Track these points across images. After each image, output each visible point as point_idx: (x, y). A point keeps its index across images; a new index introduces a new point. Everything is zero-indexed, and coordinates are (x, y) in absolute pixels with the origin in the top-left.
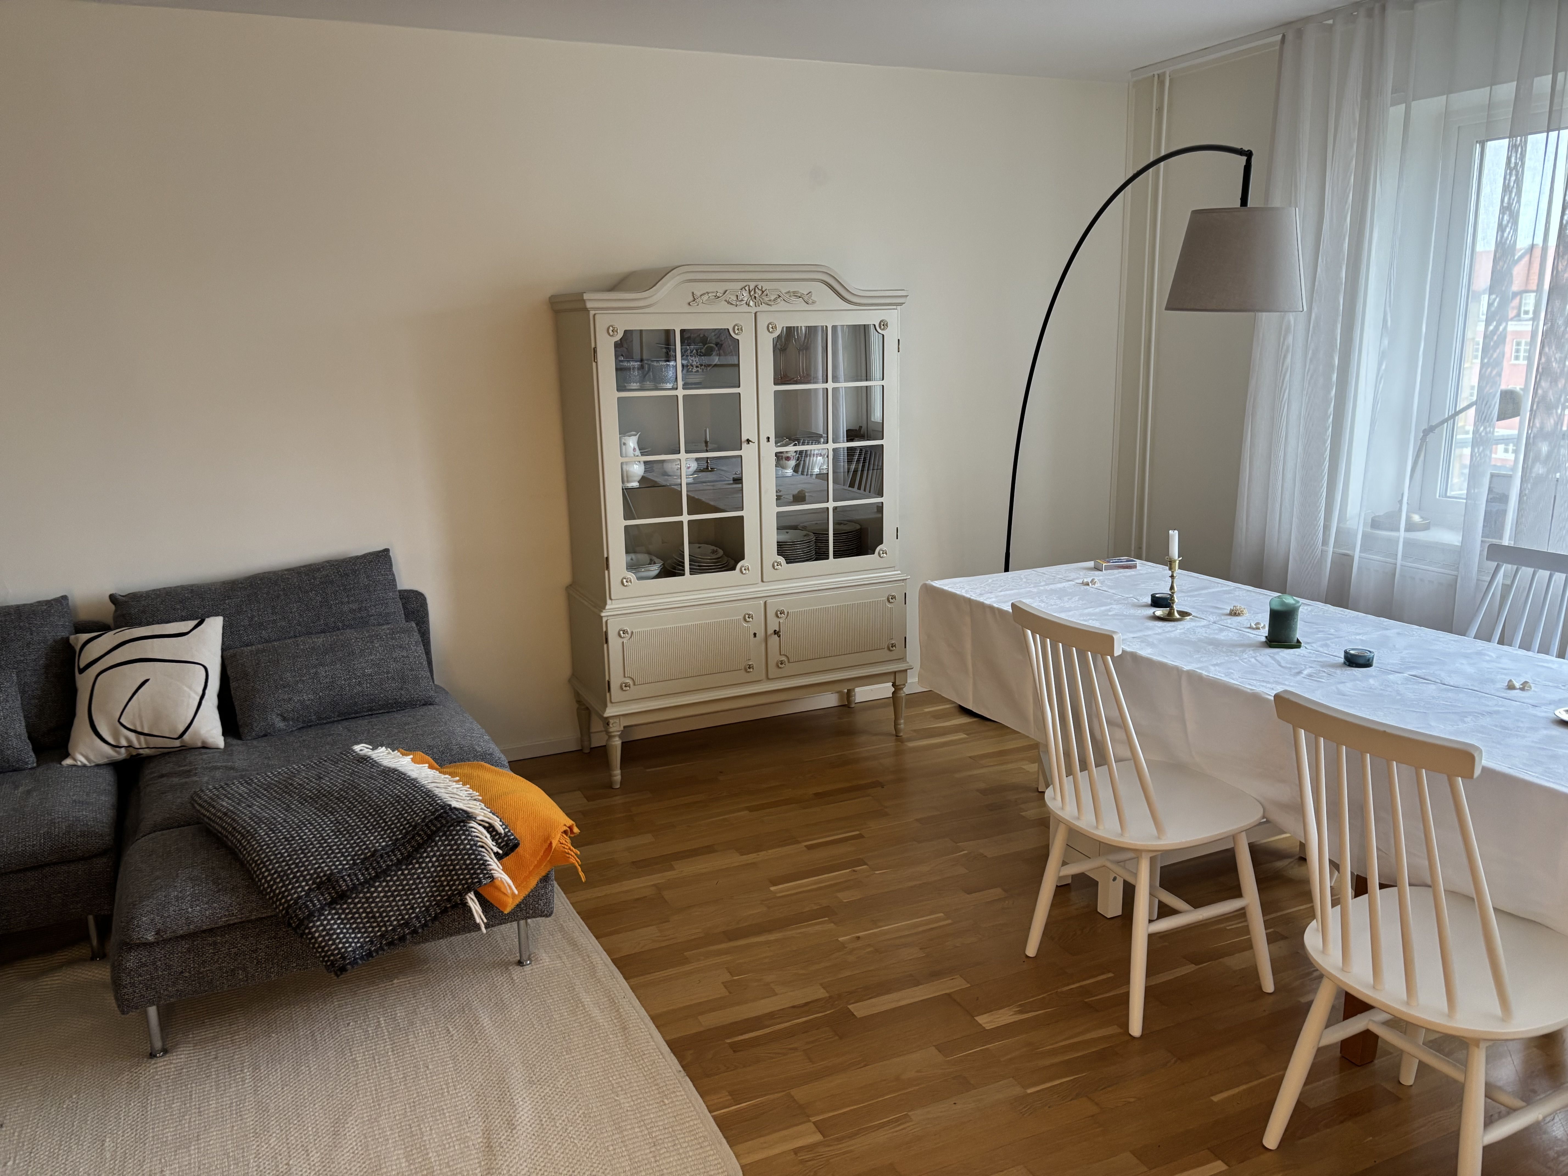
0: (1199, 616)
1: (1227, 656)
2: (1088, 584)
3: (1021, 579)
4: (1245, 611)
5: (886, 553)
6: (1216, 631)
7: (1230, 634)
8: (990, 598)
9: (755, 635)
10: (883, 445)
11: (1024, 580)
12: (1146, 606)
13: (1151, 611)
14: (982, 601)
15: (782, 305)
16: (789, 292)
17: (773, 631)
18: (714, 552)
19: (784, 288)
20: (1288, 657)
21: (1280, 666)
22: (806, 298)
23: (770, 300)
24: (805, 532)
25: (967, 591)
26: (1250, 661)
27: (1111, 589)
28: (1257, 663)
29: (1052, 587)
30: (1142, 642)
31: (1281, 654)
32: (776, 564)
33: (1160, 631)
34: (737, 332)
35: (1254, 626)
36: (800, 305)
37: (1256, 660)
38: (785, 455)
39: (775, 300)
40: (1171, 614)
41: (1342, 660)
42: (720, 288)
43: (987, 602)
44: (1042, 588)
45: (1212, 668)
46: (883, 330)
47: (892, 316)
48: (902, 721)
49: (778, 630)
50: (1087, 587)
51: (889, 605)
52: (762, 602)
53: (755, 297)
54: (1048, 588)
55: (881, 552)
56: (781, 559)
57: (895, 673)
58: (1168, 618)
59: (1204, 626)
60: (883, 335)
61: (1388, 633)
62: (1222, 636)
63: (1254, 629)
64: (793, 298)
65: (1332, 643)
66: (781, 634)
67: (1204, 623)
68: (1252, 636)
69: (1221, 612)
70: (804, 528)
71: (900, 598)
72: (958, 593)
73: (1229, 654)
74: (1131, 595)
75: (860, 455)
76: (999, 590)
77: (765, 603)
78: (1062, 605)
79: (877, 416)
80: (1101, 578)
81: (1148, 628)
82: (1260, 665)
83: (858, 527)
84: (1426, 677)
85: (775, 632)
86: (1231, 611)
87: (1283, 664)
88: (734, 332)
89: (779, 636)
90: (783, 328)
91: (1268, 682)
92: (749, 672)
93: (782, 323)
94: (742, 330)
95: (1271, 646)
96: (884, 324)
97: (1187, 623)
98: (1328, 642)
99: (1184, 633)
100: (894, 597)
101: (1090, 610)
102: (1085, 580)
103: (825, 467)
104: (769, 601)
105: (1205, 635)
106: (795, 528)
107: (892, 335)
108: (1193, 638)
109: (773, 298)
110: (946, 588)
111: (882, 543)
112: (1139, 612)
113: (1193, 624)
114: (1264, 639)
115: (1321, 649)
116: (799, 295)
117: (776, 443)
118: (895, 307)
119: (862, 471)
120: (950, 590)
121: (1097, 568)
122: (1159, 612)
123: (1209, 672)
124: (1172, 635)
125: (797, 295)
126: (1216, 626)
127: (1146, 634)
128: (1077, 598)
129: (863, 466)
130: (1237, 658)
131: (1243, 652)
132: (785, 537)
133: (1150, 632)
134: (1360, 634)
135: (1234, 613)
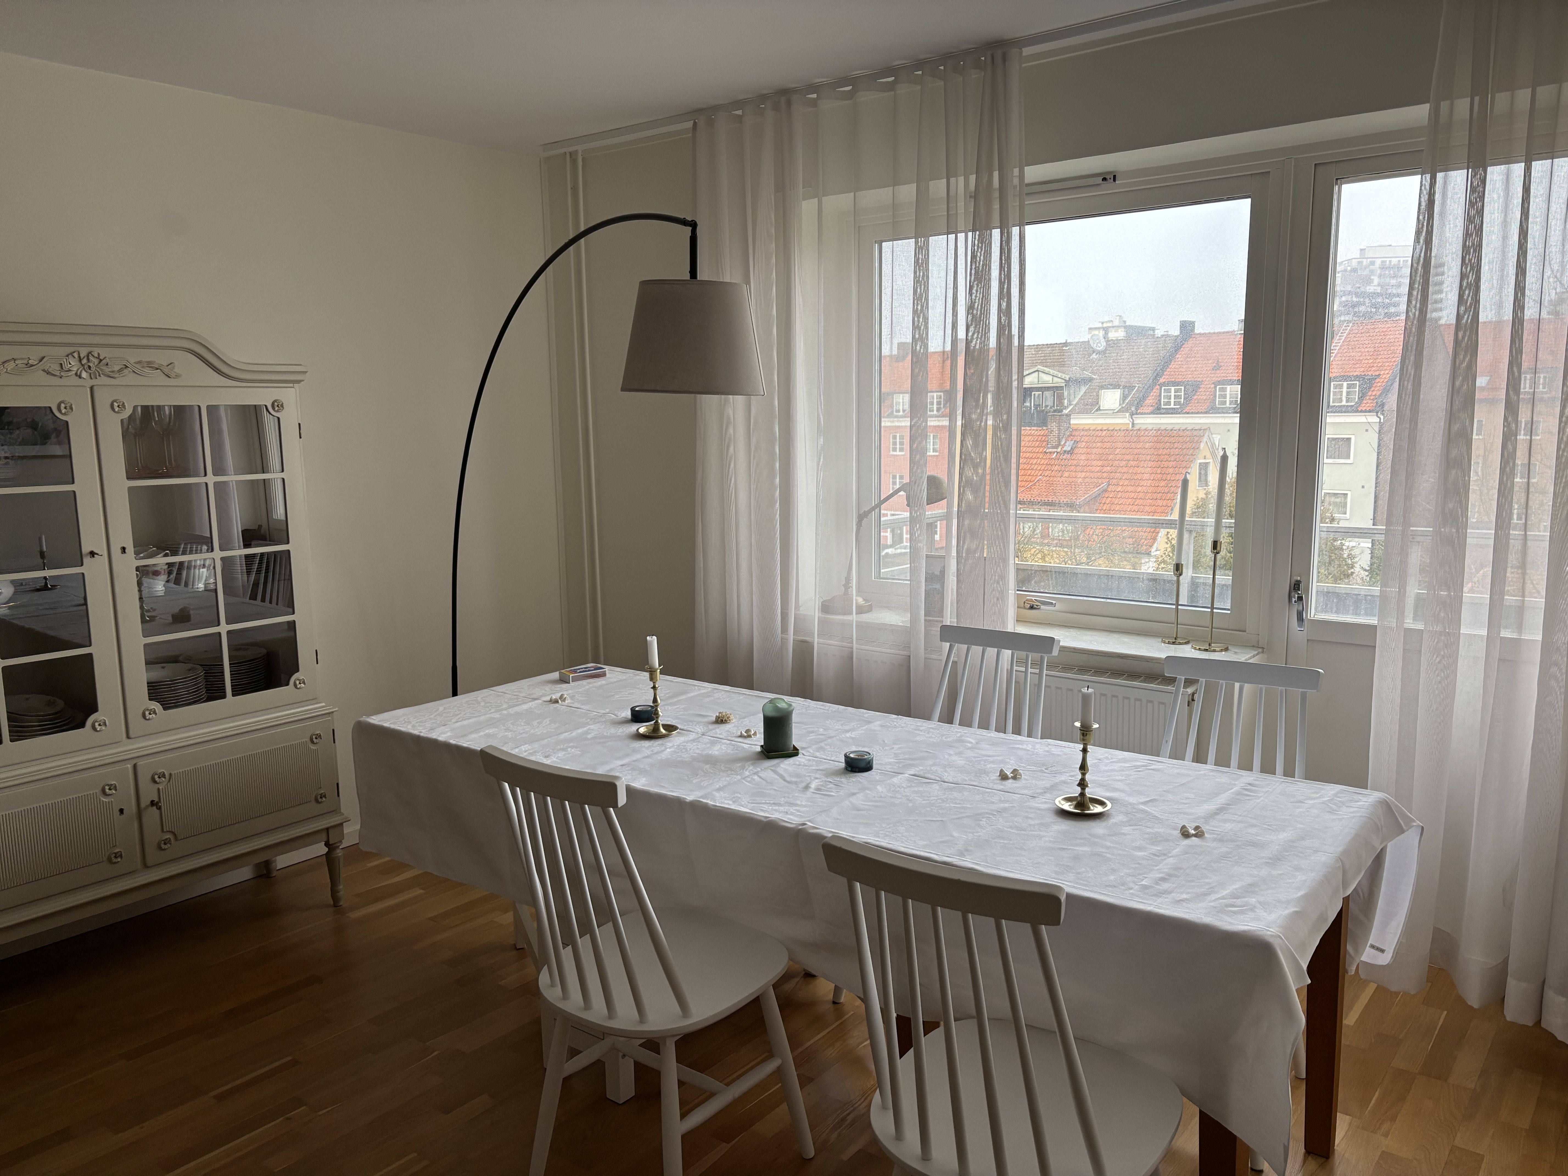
0: (685, 728)
1: (728, 776)
2: (556, 702)
3: (479, 703)
4: (732, 717)
5: (304, 683)
6: (708, 745)
7: (723, 747)
8: (445, 733)
9: (121, 811)
10: (289, 551)
11: (483, 704)
12: (626, 722)
13: (634, 728)
14: (434, 737)
15: (129, 378)
16: (139, 362)
17: (149, 803)
18: (50, 704)
19: (132, 357)
20: (790, 769)
21: (785, 780)
22: (166, 370)
23: (113, 372)
24: (189, 666)
25: (413, 726)
26: (754, 780)
27: (582, 705)
28: (761, 780)
29: (517, 709)
30: (633, 769)
31: (782, 766)
32: (147, 713)
33: (648, 752)
34: (63, 411)
35: (746, 734)
36: (158, 378)
37: (760, 777)
38: (150, 569)
39: (120, 371)
40: (656, 729)
41: (843, 765)
42: (34, 354)
43: (442, 738)
44: (505, 712)
45: (717, 794)
46: (277, 411)
47: (288, 395)
48: (341, 887)
49: (156, 799)
50: (556, 705)
51: (313, 747)
52: (129, 766)
53: (90, 367)
54: (512, 711)
55: (298, 682)
56: (156, 706)
57: (327, 829)
58: (653, 735)
59: (694, 740)
60: (279, 419)
61: (872, 726)
62: (716, 751)
63: (745, 737)
64: (147, 370)
65: (826, 745)
66: (162, 804)
67: (692, 736)
68: (746, 746)
69: (706, 720)
70: (188, 660)
71: (327, 737)
72: (403, 729)
73: (729, 772)
74: (608, 710)
75: (261, 563)
76: (454, 720)
77: (135, 767)
78: (532, 731)
79: (279, 513)
80: (570, 692)
81: (635, 751)
82: (764, 782)
83: (264, 651)
84: (927, 775)
85: (152, 803)
86: (717, 718)
87: (788, 779)
88: (59, 410)
89: (159, 808)
90: (135, 407)
91: (779, 805)
92: (115, 863)
93: (133, 400)
94: (71, 408)
95: (769, 758)
96: (277, 405)
97: (675, 740)
98: (822, 744)
99: (675, 752)
100: (319, 736)
101: (566, 735)
102: (554, 697)
103: (212, 581)
104: (140, 763)
105: (697, 751)
106: (174, 660)
107: (290, 418)
108: (686, 757)
109: (116, 368)
110: (386, 725)
111: (298, 670)
112: (621, 730)
113: (682, 739)
114: (759, 749)
115: (818, 754)
116: (156, 366)
117: (137, 553)
118: (291, 385)
119: (265, 583)
120: (392, 726)
121: (563, 680)
122: (643, 729)
123: (715, 801)
124: (664, 756)
125: (150, 365)
126: (706, 739)
127: (634, 759)
128: (547, 721)
129: (266, 578)
130: (739, 777)
131: (743, 768)
132: (158, 674)
133: (638, 756)
134: (848, 731)
135: (721, 720)
